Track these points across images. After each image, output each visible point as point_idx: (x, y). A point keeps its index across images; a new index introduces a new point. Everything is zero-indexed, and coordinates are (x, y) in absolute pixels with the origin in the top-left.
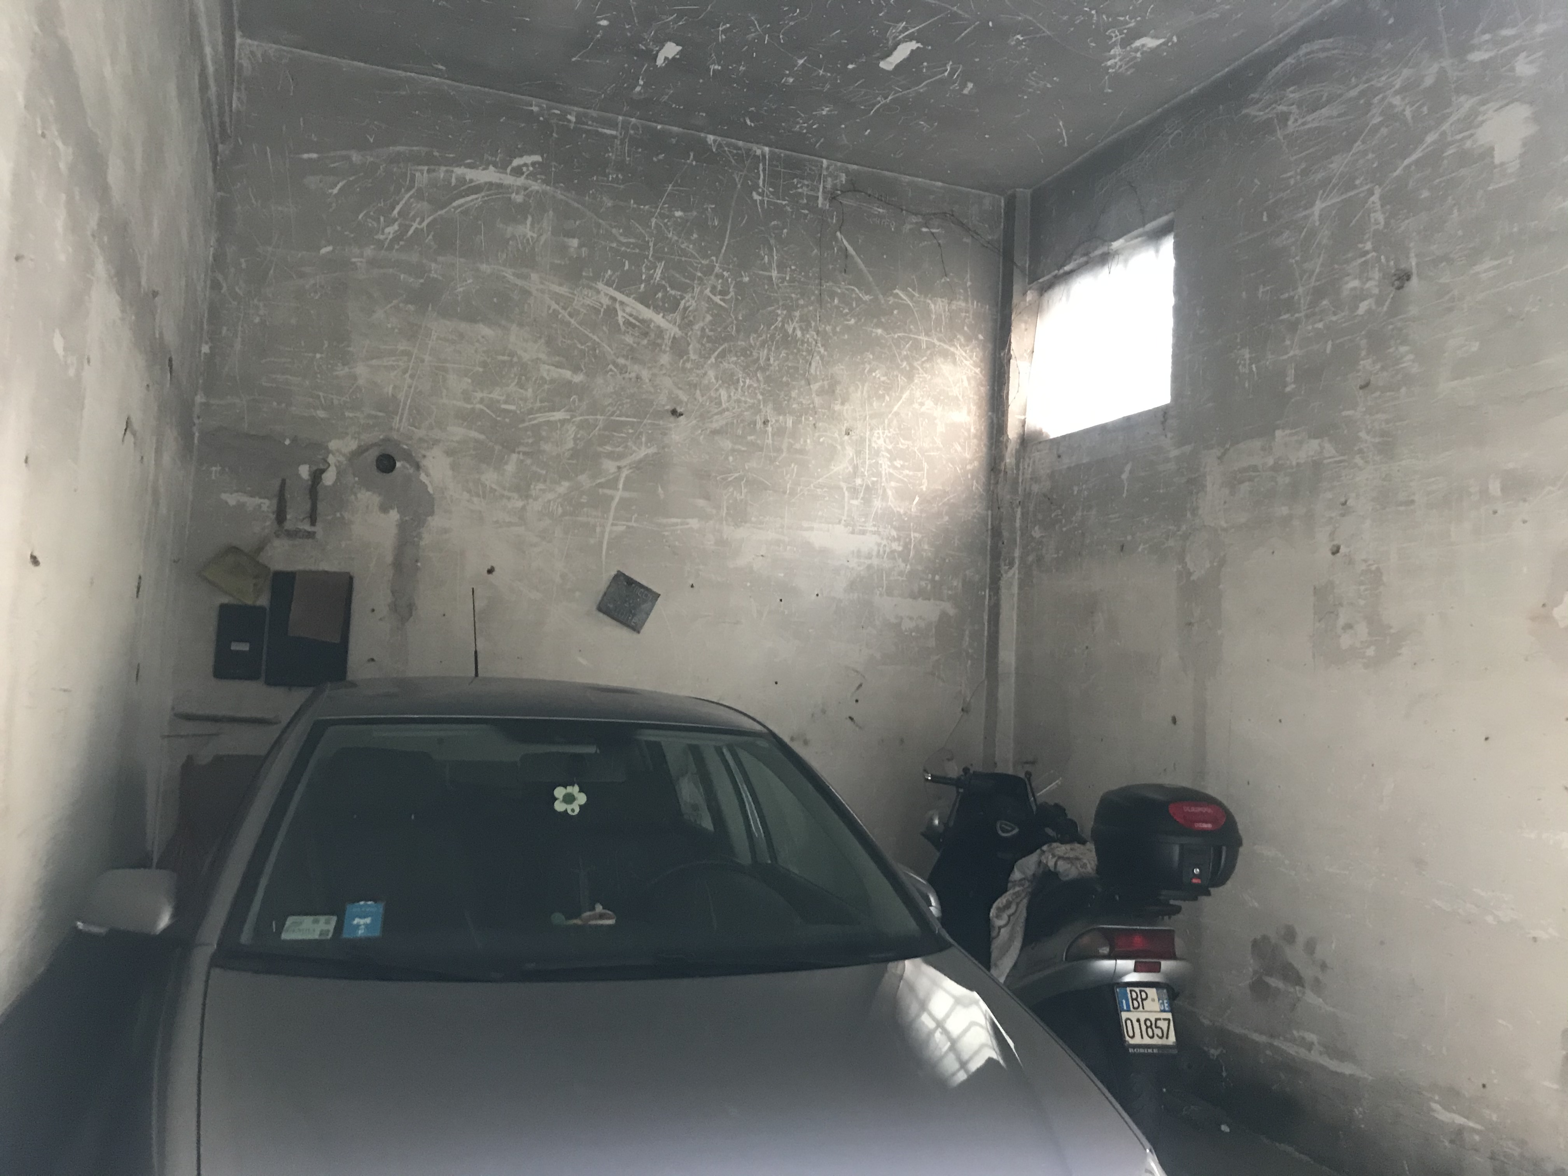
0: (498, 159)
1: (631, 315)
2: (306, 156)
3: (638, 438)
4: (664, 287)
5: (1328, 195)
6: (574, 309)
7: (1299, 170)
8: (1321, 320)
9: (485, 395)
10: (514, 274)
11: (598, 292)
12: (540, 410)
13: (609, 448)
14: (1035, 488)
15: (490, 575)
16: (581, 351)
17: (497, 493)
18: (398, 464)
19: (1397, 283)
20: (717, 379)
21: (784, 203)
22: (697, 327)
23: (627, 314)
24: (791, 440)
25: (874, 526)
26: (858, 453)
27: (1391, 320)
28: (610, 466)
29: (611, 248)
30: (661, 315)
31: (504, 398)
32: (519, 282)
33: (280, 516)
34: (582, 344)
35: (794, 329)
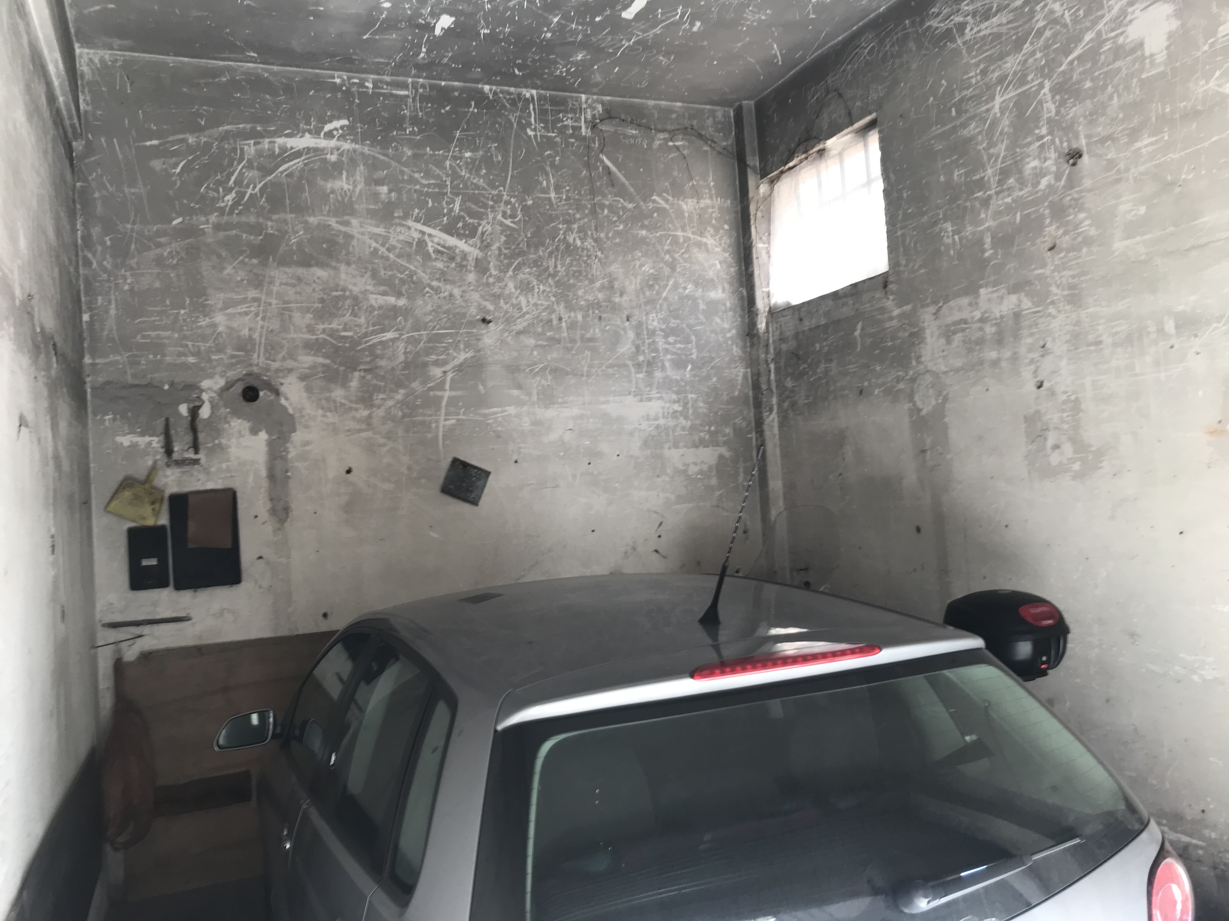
0: (312, 127)
1: (439, 244)
2: (148, 143)
3: (457, 346)
4: (464, 218)
5: (1004, 92)
6: (391, 245)
7: (978, 71)
8: (1009, 195)
9: (326, 326)
10: (337, 222)
11: (409, 228)
12: (374, 333)
13: (434, 357)
14: (784, 347)
15: (349, 475)
16: (401, 280)
17: (346, 407)
18: (261, 394)
19: (1071, 161)
20: (516, 288)
21: (554, 135)
22: (495, 247)
23: (436, 243)
24: (582, 332)
25: (658, 393)
26: (638, 335)
27: (1069, 192)
28: (437, 372)
29: (416, 191)
30: (464, 241)
31: (341, 327)
32: (342, 228)
33: (169, 451)
34: (401, 274)
35: (574, 239)
